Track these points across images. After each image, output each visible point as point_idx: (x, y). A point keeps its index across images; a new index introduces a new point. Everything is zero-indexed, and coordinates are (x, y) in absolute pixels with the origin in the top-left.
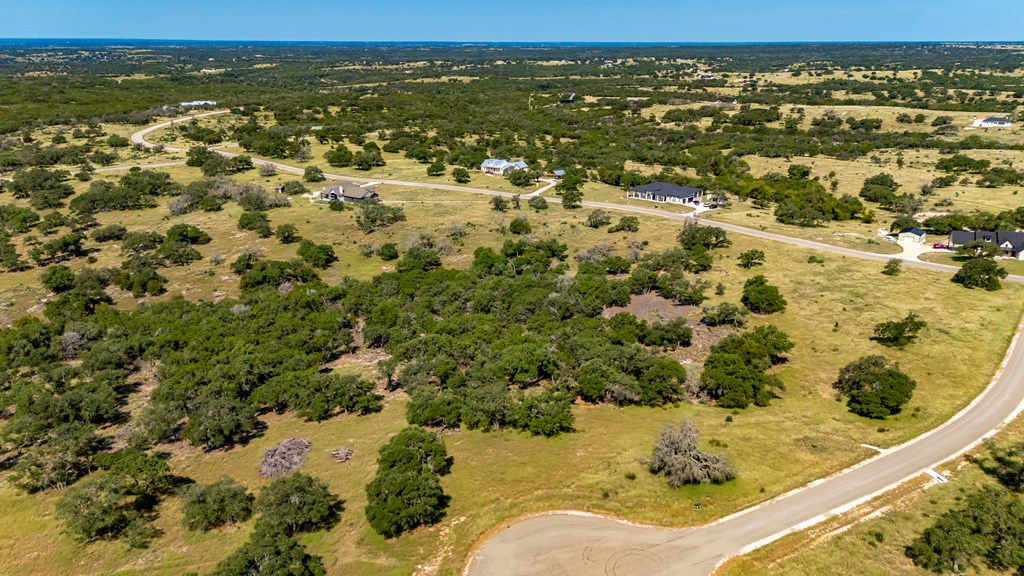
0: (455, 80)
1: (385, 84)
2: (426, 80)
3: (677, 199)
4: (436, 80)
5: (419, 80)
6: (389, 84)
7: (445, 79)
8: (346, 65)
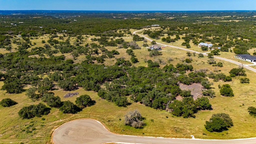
0: (233, 21)
1: (211, 22)
2: (224, 21)
3: (249, 60)
4: (228, 21)
5: (222, 21)
6: (213, 22)
7: (230, 21)
8: (206, 17)
